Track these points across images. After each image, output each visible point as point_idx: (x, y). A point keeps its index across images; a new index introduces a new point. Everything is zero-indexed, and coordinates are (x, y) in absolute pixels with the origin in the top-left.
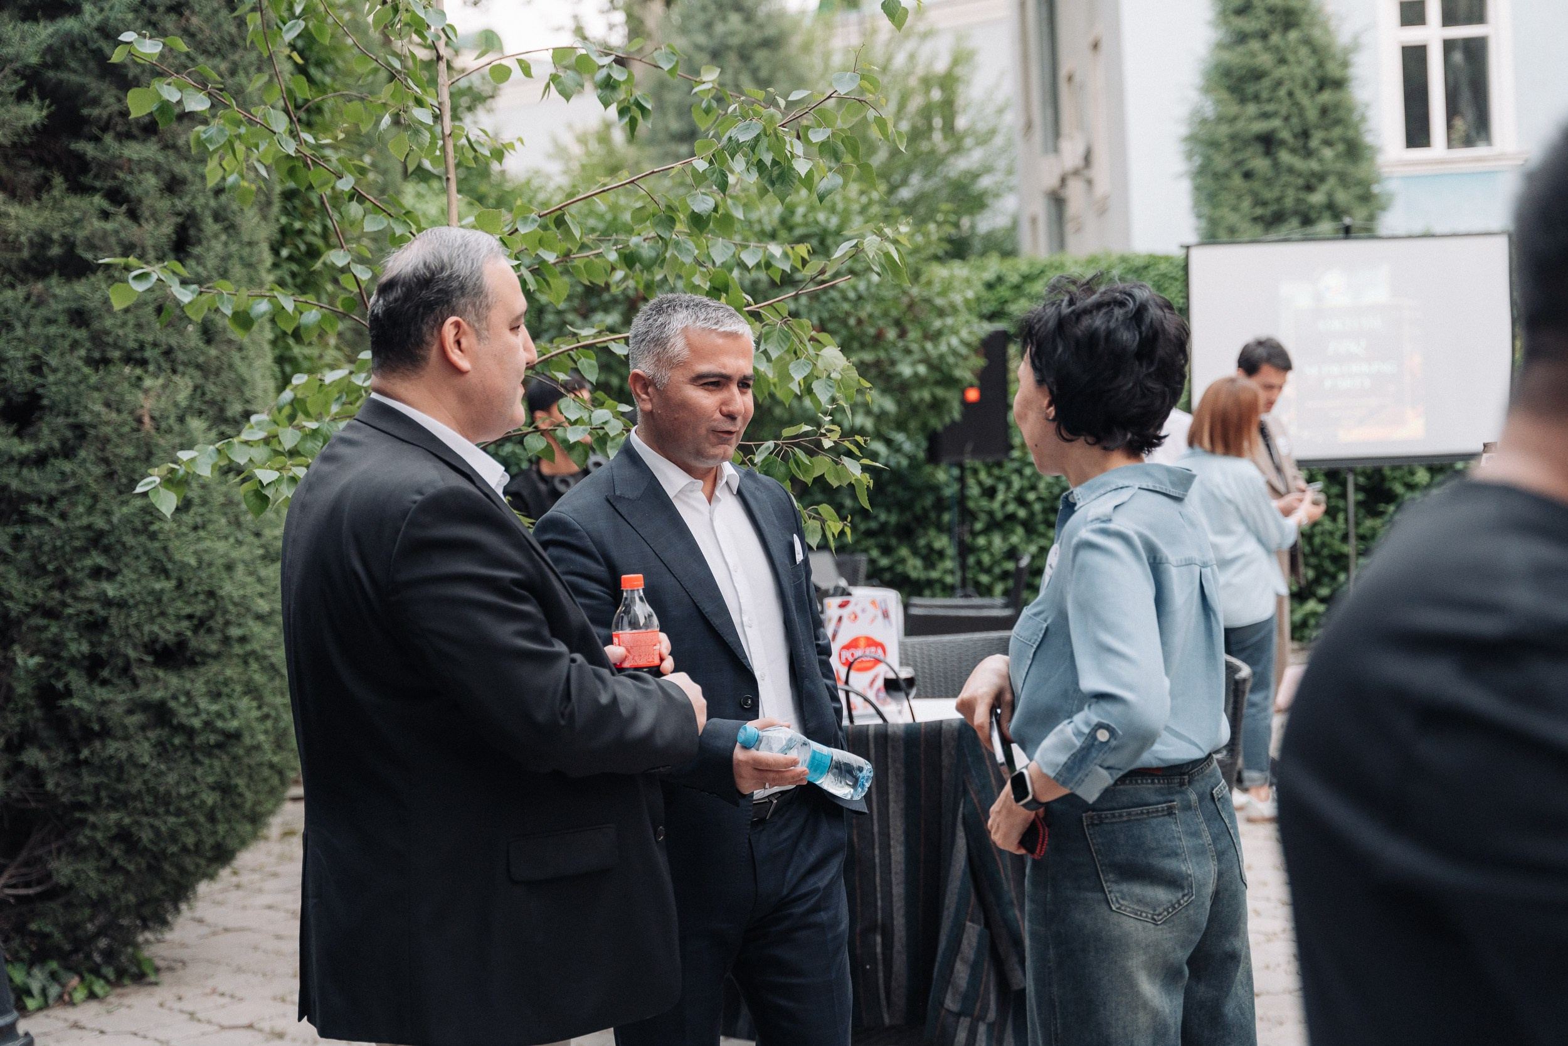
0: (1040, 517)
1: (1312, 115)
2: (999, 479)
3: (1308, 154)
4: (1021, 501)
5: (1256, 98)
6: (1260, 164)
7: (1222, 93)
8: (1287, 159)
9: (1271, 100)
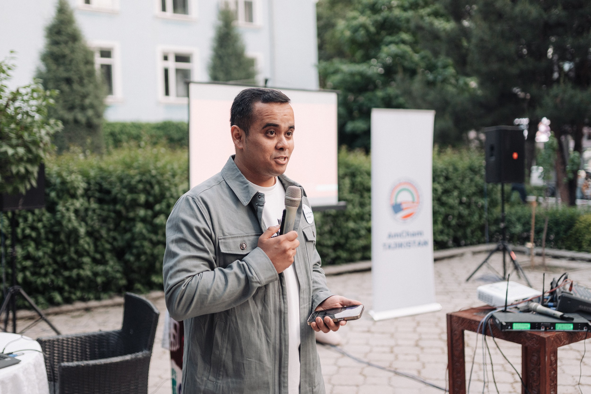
1: (84, 73)
3: (83, 85)
6: (66, 88)
7: (50, 61)
8: (76, 86)
9: (70, 64)
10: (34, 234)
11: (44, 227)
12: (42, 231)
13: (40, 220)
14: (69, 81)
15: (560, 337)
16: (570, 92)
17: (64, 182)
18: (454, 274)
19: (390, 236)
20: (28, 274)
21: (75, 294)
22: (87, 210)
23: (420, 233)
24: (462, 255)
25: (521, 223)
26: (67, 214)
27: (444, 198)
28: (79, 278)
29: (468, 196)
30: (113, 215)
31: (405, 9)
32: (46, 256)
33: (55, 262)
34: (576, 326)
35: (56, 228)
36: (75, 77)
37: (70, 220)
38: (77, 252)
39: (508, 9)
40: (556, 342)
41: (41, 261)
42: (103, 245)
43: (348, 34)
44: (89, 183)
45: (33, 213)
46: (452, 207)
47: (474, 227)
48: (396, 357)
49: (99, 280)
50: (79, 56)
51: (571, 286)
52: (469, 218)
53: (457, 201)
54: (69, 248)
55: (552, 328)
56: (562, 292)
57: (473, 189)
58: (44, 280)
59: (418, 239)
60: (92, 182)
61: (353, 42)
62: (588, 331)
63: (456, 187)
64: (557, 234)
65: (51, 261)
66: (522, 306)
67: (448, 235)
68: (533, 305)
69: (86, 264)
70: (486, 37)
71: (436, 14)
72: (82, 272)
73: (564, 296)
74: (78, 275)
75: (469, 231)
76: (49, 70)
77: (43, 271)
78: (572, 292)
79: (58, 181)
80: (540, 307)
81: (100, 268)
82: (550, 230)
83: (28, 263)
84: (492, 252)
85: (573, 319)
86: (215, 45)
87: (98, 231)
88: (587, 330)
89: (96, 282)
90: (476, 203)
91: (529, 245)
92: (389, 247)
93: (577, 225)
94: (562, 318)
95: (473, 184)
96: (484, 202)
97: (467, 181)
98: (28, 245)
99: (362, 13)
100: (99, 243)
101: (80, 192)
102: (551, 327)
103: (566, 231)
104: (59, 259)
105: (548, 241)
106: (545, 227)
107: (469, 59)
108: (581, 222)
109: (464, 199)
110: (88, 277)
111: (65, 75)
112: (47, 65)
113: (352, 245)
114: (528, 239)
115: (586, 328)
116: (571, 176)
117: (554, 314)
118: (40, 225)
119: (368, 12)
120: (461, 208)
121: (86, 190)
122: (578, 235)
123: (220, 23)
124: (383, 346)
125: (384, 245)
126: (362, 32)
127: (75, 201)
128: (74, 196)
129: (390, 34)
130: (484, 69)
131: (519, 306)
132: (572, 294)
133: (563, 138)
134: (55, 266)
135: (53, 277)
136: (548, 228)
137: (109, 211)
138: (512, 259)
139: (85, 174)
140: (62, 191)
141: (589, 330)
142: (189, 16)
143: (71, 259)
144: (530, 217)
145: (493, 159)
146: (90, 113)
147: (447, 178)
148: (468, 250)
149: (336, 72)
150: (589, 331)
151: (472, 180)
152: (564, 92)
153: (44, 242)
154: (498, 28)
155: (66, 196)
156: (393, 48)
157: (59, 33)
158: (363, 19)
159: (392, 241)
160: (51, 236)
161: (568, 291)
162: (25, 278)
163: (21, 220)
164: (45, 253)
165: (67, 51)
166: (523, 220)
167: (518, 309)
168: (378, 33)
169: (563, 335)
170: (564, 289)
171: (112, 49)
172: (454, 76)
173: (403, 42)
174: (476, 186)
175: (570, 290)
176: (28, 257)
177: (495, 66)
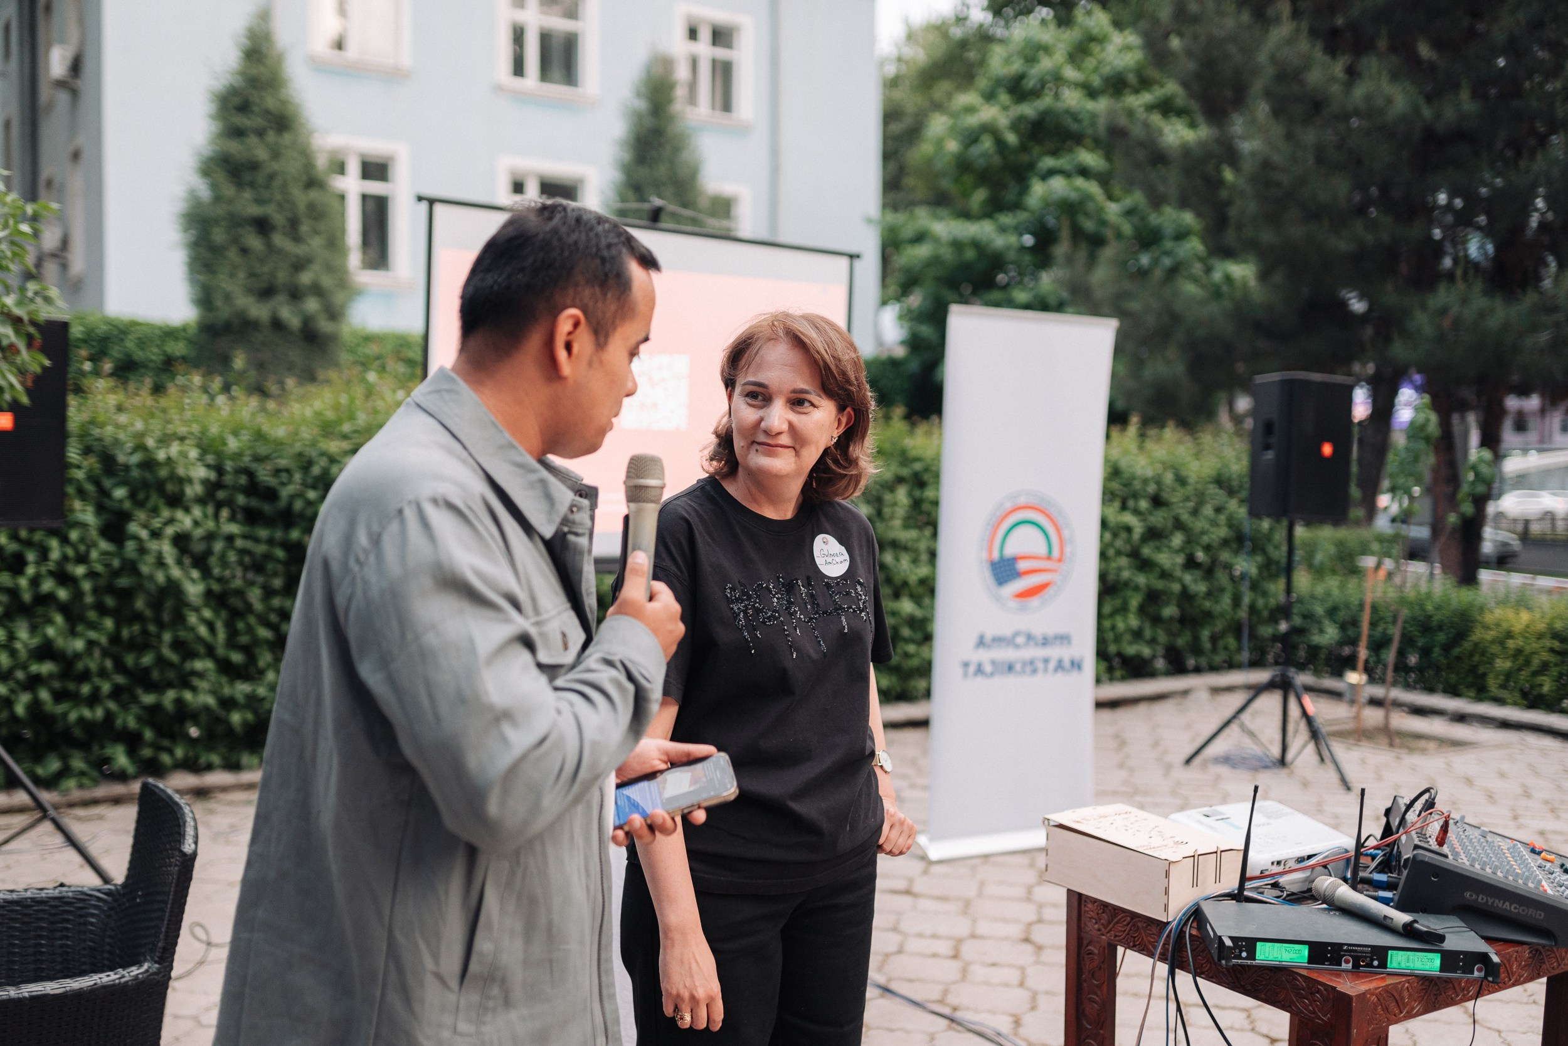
0: (89, 599)
1: (302, 208)
2: (29, 544)
3: (297, 238)
4: (63, 577)
5: (252, 185)
6: (254, 242)
7: (221, 176)
8: (279, 240)
9: (267, 187)
10: (63, 594)
11: (92, 575)
12: (87, 586)
13: (82, 559)
14: (263, 226)
15: (1400, 992)
16: (1479, 301)
17: (149, 464)
18: (1156, 744)
19: (981, 642)
20: (44, 695)
21: (171, 752)
22: (210, 537)
23: (1063, 639)
24: (1185, 693)
25: (1335, 622)
26: (153, 546)
27: (1146, 551)
28: (184, 713)
29: (1207, 548)
30: (280, 553)
31: (1092, 93)
32: (97, 653)
33: (120, 667)
34: (1450, 960)
35: (124, 582)
36: (278, 219)
37: (160, 563)
38: (178, 645)
39: (1335, 89)
40: (1386, 1009)
41: (80, 666)
42: (250, 630)
43: (952, 146)
44: (219, 469)
45: (65, 540)
46: (1165, 575)
47: (1219, 626)
48: (964, 973)
49: (236, 718)
50: (291, 166)
51: (1445, 829)
52: (1207, 604)
53: (1180, 559)
54: (159, 637)
55: (1376, 963)
56: (1416, 847)
57: (1223, 532)
58: (87, 713)
59: (1055, 652)
60: (229, 466)
61: (963, 165)
62: (1486, 977)
63: (1179, 525)
64: (1425, 652)
65: (109, 664)
66: (1292, 881)
67: (1153, 641)
68: (1326, 883)
69: (201, 675)
70: (1277, 158)
71: (1166, 108)
72: (188, 696)
73: (1420, 858)
74: (179, 702)
75: (1205, 634)
76: (218, 199)
77: (86, 689)
78: (1445, 849)
79: (135, 459)
80: (1345, 892)
81: (242, 689)
82: (1407, 642)
83: (46, 668)
84: (1257, 690)
85: (1441, 938)
86: (627, 156)
87: (240, 593)
88: (1482, 974)
89: (226, 723)
90: (1228, 567)
91: (1354, 677)
92: (979, 670)
93: (1478, 635)
94: (1408, 932)
95: (1222, 518)
96: (1245, 565)
97: (1208, 511)
98: (50, 622)
99: (989, 96)
100: (240, 625)
101: (193, 490)
102: (1372, 960)
103: (1447, 648)
104: (129, 660)
105: (1401, 667)
106: (1396, 632)
107: (1233, 212)
108: (1487, 627)
109: (1200, 555)
110: (207, 708)
111: (255, 210)
112: (214, 186)
113: (907, 655)
114: (1350, 663)
115: (1480, 970)
116: (1468, 508)
117: (1385, 917)
118: (80, 570)
119: (1004, 97)
120: (1188, 578)
121: (212, 488)
122: (1476, 658)
123: (642, 105)
124: (935, 936)
125: (966, 665)
126: (987, 144)
127: (180, 514)
128: (176, 501)
129: (1054, 153)
130: (1267, 236)
131: (1283, 880)
132: (1446, 856)
133: (1455, 419)
134: (120, 679)
135: (112, 705)
136: (1403, 635)
137: (271, 542)
138: (1304, 713)
139: (207, 446)
140: (146, 485)
141: (1490, 976)
142: (579, 90)
143: (161, 661)
144: (1361, 606)
145: (1270, 455)
146: (312, 305)
147: (1157, 501)
148: (1199, 683)
149: (920, 238)
150: (1490, 979)
151: (1218, 510)
152: (1464, 301)
153: (92, 615)
154: (1309, 136)
155: (155, 499)
156: (1058, 186)
157: (244, 107)
158: (989, 113)
159: (985, 656)
160: (110, 602)
161: (1433, 844)
162: (35, 706)
163: (31, 556)
164: (91, 644)
165: (261, 153)
166: (1342, 615)
167: (1282, 889)
168: (1023, 148)
169: (1408, 988)
170: (1422, 835)
171: (391, 158)
172: (1201, 259)
173: (1084, 172)
174: (1231, 524)
175: (1441, 842)
176: (45, 651)
177: (1296, 231)
